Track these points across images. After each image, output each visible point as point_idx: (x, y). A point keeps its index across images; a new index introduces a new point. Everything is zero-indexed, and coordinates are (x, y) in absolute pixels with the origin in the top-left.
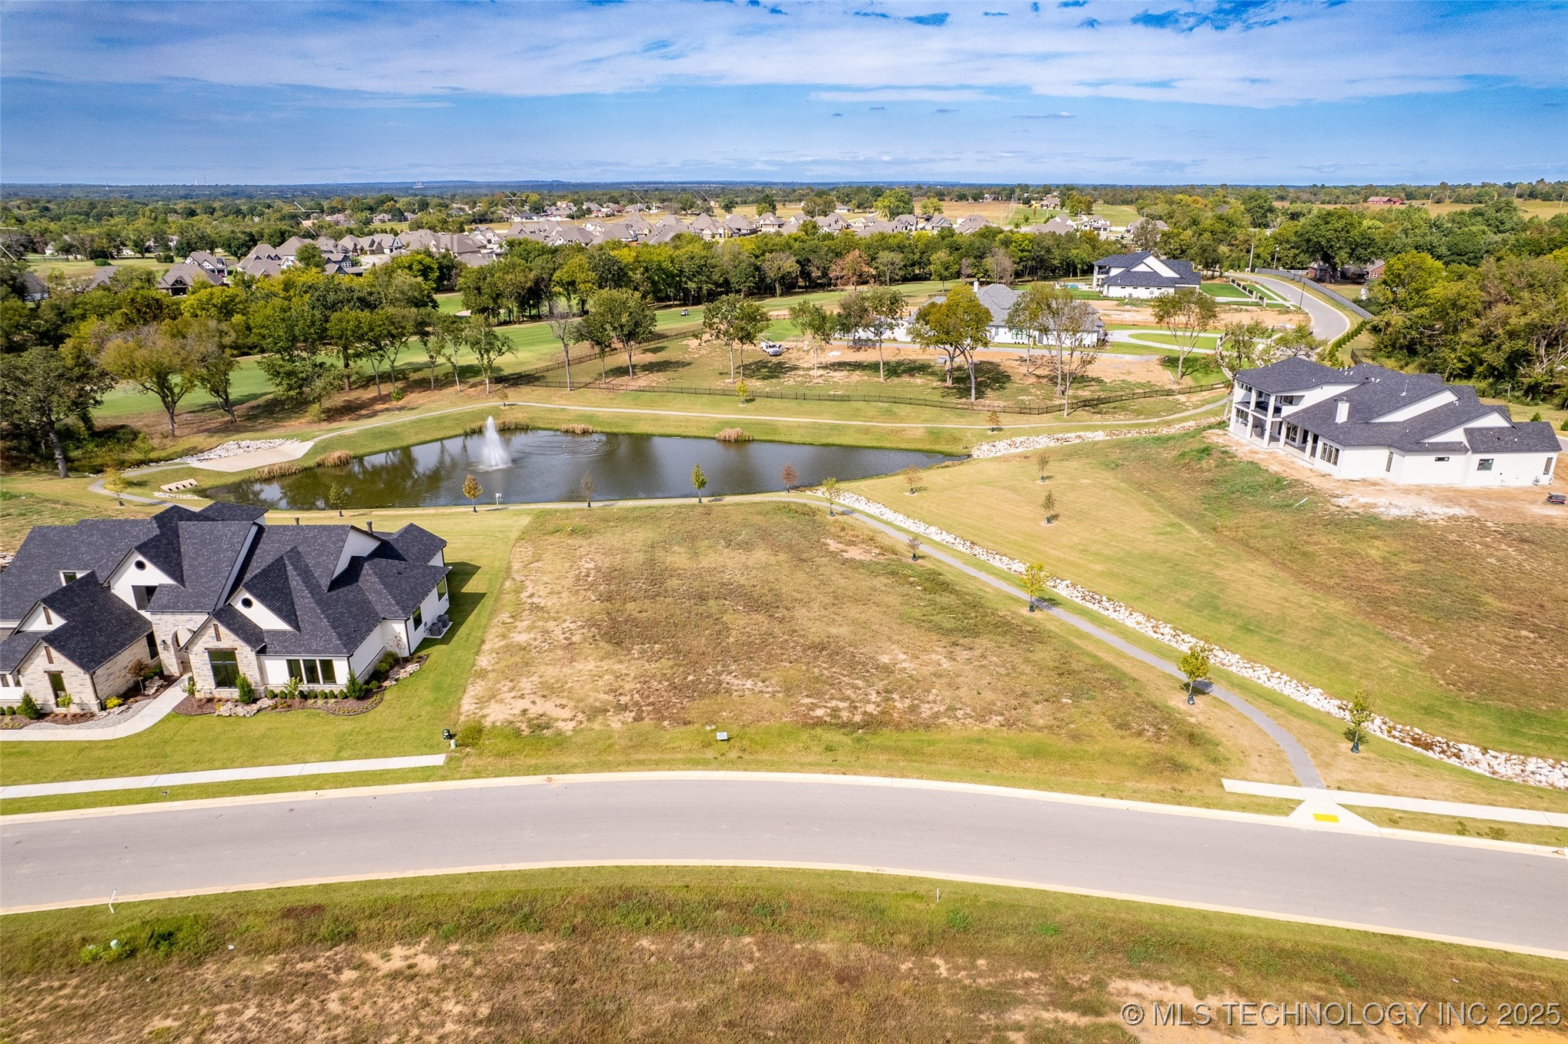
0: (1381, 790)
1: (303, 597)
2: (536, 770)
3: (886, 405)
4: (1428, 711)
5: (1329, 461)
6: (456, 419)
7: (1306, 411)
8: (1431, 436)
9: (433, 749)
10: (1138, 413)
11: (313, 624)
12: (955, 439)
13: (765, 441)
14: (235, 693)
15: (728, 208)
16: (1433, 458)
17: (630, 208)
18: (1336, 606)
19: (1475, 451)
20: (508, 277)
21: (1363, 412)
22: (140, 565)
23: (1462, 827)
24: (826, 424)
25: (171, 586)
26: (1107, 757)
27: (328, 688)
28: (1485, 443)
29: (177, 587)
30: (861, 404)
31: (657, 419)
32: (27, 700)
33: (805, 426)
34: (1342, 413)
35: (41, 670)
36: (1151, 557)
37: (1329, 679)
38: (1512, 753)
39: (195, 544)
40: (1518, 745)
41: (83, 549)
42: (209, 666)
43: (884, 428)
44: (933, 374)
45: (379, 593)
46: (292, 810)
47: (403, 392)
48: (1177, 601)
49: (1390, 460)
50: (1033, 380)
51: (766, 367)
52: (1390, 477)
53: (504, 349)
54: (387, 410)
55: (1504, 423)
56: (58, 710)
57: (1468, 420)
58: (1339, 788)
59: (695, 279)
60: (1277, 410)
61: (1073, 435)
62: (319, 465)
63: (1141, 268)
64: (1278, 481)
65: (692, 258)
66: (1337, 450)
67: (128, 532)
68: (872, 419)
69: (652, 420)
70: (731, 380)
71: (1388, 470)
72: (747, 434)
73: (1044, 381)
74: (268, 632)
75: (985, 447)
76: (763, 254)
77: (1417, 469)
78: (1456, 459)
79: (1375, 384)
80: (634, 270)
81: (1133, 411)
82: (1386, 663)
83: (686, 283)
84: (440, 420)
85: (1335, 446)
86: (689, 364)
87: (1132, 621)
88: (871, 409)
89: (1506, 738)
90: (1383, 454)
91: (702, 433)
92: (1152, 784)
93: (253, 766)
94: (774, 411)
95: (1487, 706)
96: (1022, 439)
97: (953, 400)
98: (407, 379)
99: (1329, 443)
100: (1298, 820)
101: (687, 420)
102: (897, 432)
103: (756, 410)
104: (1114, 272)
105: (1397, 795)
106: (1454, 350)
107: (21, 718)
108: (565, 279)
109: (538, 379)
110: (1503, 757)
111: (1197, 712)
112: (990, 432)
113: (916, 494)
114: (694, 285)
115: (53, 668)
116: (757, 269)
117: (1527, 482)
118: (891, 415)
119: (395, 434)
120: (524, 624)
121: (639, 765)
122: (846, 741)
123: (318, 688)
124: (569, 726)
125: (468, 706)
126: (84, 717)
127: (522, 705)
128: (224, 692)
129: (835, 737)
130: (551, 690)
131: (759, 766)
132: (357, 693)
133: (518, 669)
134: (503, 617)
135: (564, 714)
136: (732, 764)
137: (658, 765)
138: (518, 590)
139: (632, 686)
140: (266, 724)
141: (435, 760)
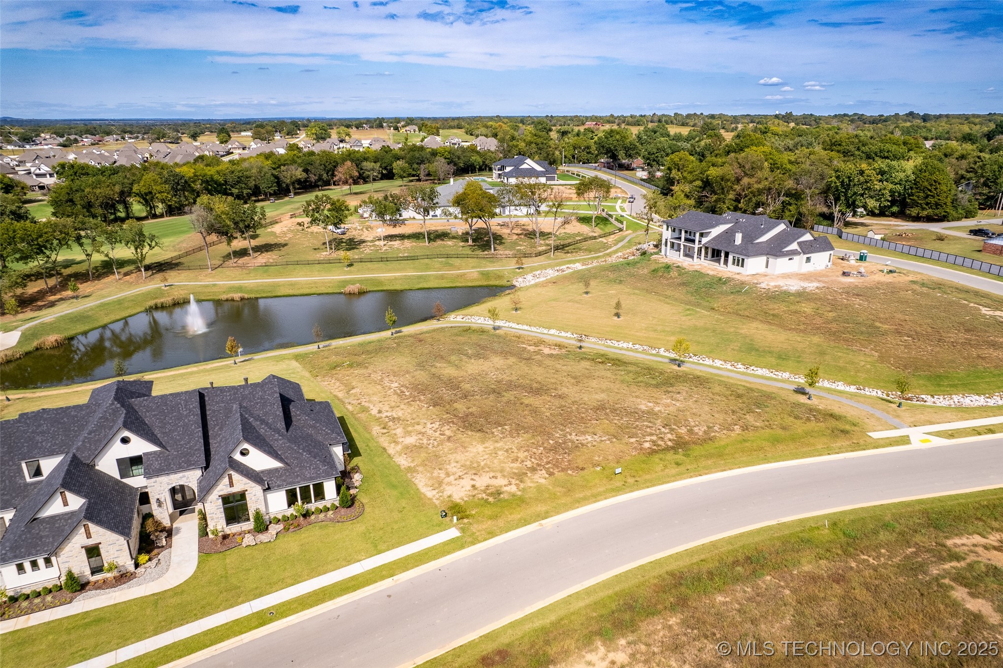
0: (931, 423)
1: (276, 440)
2: (525, 522)
3: (443, 259)
5: (738, 265)
6: (132, 300)
7: (714, 239)
8: (785, 247)
9: (441, 528)
10: (589, 251)
11: (297, 459)
12: (500, 277)
13: (375, 291)
14: (249, 525)
15: (194, 137)
16: (788, 258)
17: (107, 138)
19: (804, 253)
20: (98, 191)
21: (749, 239)
22: (125, 441)
23: (977, 431)
24: (413, 275)
25: (155, 452)
27: (320, 505)
28: (807, 249)
29: (161, 452)
30: (427, 261)
31: (292, 284)
32: (70, 576)
33: (400, 278)
34: (739, 238)
35: (78, 546)
36: (696, 328)
37: (842, 376)
38: (944, 395)
39: (155, 415)
40: (944, 391)
41: (39, 438)
42: (222, 510)
43: (452, 274)
44: (454, 238)
45: (313, 427)
46: (389, 596)
47: (63, 286)
48: (733, 349)
49: (767, 262)
50: (515, 237)
51: (342, 242)
52: (769, 271)
53: (153, 244)
54: (62, 299)
55: (811, 238)
56: (93, 579)
57: (799, 238)
58: (915, 426)
59: (238, 187)
60: (700, 241)
61: (564, 267)
62: (37, 349)
63: (524, 166)
64: (720, 279)
65: (233, 172)
66: (743, 260)
67: (76, 416)
68: (440, 270)
69: (289, 285)
70: (328, 253)
71: (767, 267)
72: (365, 288)
73: (522, 236)
74: (262, 472)
75: (520, 280)
76: (279, 167)
77: (781, 265)
78: (796, 258)
79: (742, 222)
80: (194, 182)
81: (586, 250)
82: (863, 363)
83: (230, 190)
84: (120, 302)
85: (741, 257)
86: (286, 245)
87: (717, 364)
88: (437, 262)
89: (937, 389)
90: (763, 259)
91: (330, 290)
92: (843, 443)
93: (319, 575)
95: (919, 375)
96: (538, 272)
97: (479, 253)
98: (61, 274)
99: (737, 256)
100: (918, 445)
101: (315, 283)
102: (462, 276)
103: (358, 271)
104: (508, 169)
105: (938, 423)
106: (724, 202)
107: (67, 594)
108: (143, 190)
109: (177, 265)
110: (941, 397)
111: (817, 403)
112: (517, 270)
113: (518, 312)
114: (237, 191)
115: (90, 542)
116: (276, 177)
117: (823, 267)
118: (452, 266)
119: (88, 317)
120: (399, 431)
121: (585, 500)
122: (679, 457)
123: (313, 506)
124: (513, 489)
125: (429, 493)
126: (123, 578)
127: (467, 483)
128: (235, 528)
129: (670, 456)
130: (475, 469)
131: (652, 483)
132: (349, 502)
133: (434, 461)
134: (376, 429)
135: (501, 482)
136: (637, 486)
137: (596, 497)
138: (365, 410)
139: (522, 455)
140: (293, 543)
141: (453, 533)
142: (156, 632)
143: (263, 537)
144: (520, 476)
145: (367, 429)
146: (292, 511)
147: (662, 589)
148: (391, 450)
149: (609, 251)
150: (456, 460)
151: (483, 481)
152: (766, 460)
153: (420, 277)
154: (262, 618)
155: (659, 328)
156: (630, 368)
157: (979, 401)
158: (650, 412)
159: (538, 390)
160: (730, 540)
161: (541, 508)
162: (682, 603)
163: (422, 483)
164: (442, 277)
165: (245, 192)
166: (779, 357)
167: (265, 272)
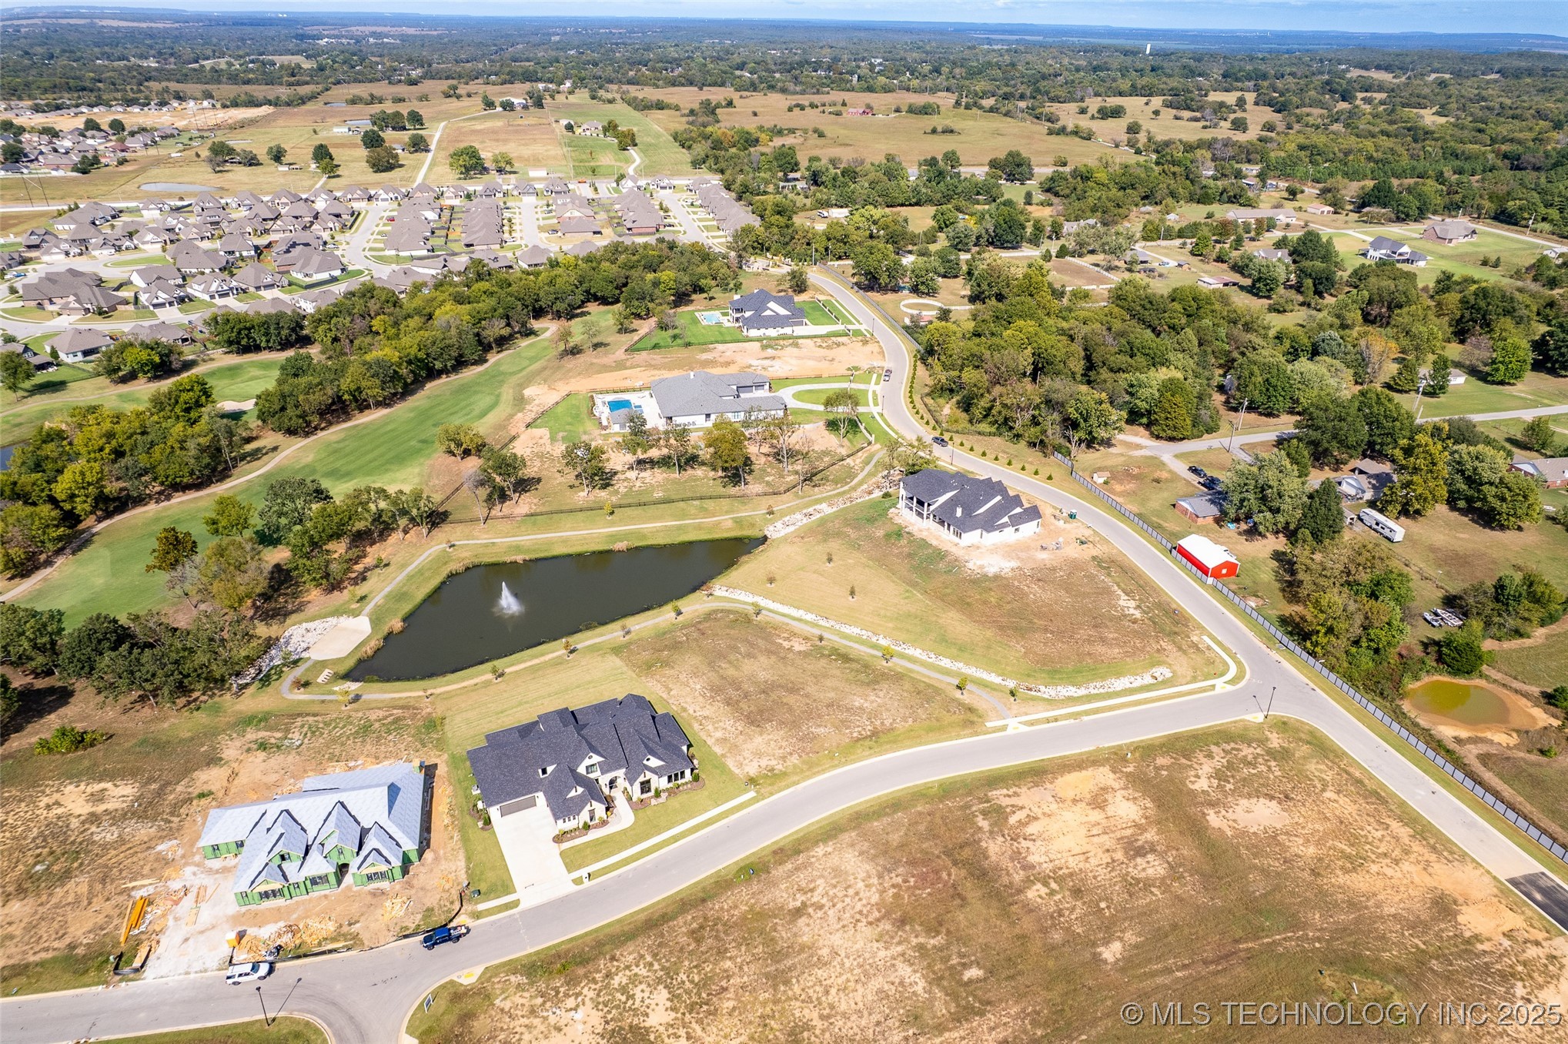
0: (1026, 714)
1: (659, 751)
2: (788, 787)
3: (697, 502)
4: (1029, 676)
5: (956, 535)
6: (430, 569)
8: (996, 522)
9: (746, 791)
10: (836, 481)
11: (671, 760)
12: (752, 525)
14: (652, 795)
16: (999, 532)
18: (989, 634)
19: (1013, 525)
22: (590, 757)
23: (1048, 721)
24: (673, 526)
25: (603, 761)
26: (951, 725)
27: (683, 781)
28: (1017, 521)
29: (606, 761)
30: (682, 504)
31: (564, 541)
33: (661, 530)
35: (587, 811)
36: (909, 615)
38: (1053, 686)
42: (639, 788)
45: (670, 736)
49: (982, 537)
50: (763, 460)
52: (982, 543)
55: (1021, 510)
58: (1016, 716)
61: (811, 510)
63: (767, 312)
64: (940, 551)
66: (961, 533)
69: (561, 542)
70: (585, 493)
72: (632, 544)
73: (771, 458)
74: (656, 768)
75: (772, 529)
77: (991, 540)
78: (1006, 530)
81: (832, 480)
86: (539, 480)
87: (917, 653)
90: (978, 531)
91: (602, 549)
92: (967, 731)
94: (632, 520)
95: (1043, 669)
96: (787, 518)
97: (732, 489)
100: (1010, 731)
102: (717, 524)
103: (621, 519)
104: (748, 314)
107: (584, 831)
109: (445, 514)
110: (1051, 689)
111: (965, 698)
112: (769, 515)
115: (591, 808)
117: (1031, 533)
118: (707, 513)
119: (406, 593)
120: (710, 727)
121: (818, 773)
122: (872, 743)
123: (680, 782)
124: (780, 767)
125: (737, 771)
126: (604, 823)
127: (755, 764)
128: (645, 796)
129: (867, 743)
130: (759, 754)
131: (854, 761)
132: (696, 778)
133: (734, 749)
134: (696, 726)
135: (773, 762)
136: (846, 763)
137: (824, 771)
138: (685, 710)
139: (784, 744)
140: (675, 802)
141: (752, 794)
142: (632, 846)
143: (660, 800)
144: (784, 758)
145: (690, 726)
146: (671, 785)
147: (850, 820)
148: (710, 741)
149: (856, 481)
150: (748, 747)
151: (764, 762)
152: (920, 744)
153: (679, 528)
154: (675, 839)
155: (882, 612)
156: (854, 665)
157: (1072, 691)
158: (861, 708)
159: (793, 690)
160: (887, 795)
161: (795, 778)
162: (858, 827)
163: (730, 763)
164: (699, 527)
165: (449, 364)
166: (960, 649)
167: (534, 523)
